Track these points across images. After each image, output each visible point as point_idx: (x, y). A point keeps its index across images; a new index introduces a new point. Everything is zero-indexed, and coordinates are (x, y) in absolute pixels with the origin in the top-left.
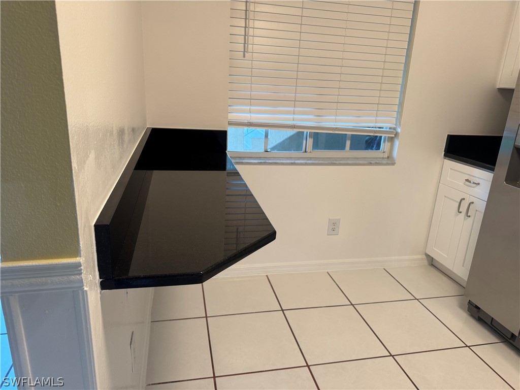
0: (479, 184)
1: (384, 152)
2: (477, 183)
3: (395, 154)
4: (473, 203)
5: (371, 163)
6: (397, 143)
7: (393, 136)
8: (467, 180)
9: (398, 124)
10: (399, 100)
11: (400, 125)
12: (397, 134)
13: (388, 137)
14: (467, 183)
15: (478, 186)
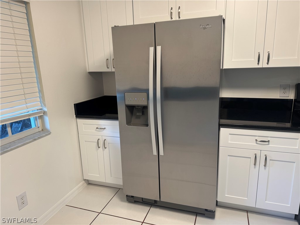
0: (105, 128)
1: (38, 127)
2: (104, 128)
3: (48, 126)
4: (105, 140)
5: (35, 139)
6: (47, 119)
7: (43, 114)
8: (97, 128)
9: (43, 105)
10: (38, 88)
11: (45, 105)
12: (45, 113)
13: (38, 116)
14: (97, 129)
15: (105, 130)
